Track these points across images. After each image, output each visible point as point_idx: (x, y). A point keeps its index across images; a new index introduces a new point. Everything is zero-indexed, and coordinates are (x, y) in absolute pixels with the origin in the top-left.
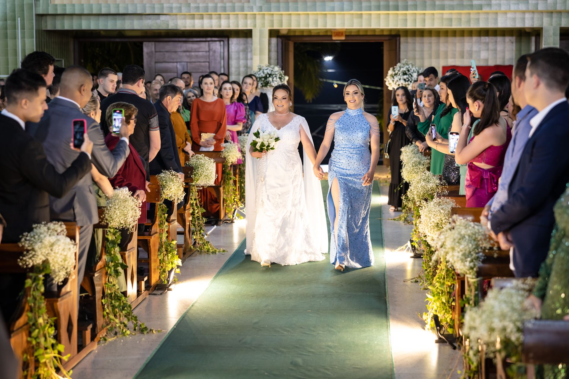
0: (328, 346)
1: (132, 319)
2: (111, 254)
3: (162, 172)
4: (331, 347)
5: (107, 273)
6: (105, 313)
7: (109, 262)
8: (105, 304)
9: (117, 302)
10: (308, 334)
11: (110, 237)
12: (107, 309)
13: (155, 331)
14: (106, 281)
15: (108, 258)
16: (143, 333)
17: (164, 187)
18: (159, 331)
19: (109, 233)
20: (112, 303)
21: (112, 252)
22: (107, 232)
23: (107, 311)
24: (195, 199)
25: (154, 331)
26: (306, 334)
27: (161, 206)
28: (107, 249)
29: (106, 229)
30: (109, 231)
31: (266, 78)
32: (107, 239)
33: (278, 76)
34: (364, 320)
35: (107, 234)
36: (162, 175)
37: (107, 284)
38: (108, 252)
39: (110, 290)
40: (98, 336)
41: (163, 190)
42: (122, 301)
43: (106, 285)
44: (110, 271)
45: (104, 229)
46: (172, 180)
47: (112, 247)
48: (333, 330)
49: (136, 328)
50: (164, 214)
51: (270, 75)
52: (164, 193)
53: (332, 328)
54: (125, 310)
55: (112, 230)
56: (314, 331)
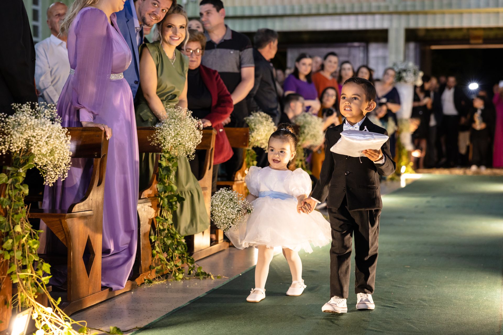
0: (422, 300)
1: (188, 261)
2: (164, 183)
3: (251, 114)
4: (424, 301)
5: (158, 206)
6: (154, 252)
7: (162, 192)
8: (155, 242)
9: (170, 239)
10: (399, 287)
11: (164, 164)
12: (157, 247)
13: (214, 277)
14: (158, 215)
15: (160, 187)
16: (199, 278)
17: (253, 130)
18: (218, 277)
19: (163, 159)
20: (164, 241)
21: (166, 180)
22: (161, 158)
23: (158, 249)
24: (301, 160)
25: (212, 277)
26: (396, 286)
27: (250, 152)
28: (160, 177)
29: (160, 154)
30: (164, 157)
31: (400, 73)
32: (160, 165)
33: (412, 71)
34: (474, 277)
35: (161, 160)
36: (252, 118)
37: (158, 218)
38: (160, 181)
39: (163, 225)
40: (140, 277)
41: (251, 134)
42: (175, 240)
43: (158, 220)
44: (163, 203)
45: (157, 153)
46: (261, 123)
47: (165, 175)
48: (432, 284)
49: (192, 272)
50: (253, 161)
51: (405, 71)
52: (252, 137)
53: (431, 282)
54: (178, 250)
55: (167, 156)
56: (407, 285)
